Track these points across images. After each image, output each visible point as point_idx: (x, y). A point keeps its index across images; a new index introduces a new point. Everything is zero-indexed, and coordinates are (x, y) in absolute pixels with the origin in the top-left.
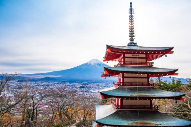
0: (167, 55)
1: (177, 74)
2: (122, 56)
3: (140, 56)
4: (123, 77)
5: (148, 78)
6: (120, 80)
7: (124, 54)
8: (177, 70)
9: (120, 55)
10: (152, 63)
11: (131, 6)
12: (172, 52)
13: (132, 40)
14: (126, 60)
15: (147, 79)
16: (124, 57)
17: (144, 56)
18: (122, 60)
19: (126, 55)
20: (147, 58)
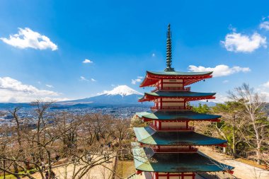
0: (206, 79)
1: (214, 98)
2: (160, 82)
3: (178, 81)
4: (161, 102)
5: (185, 102)
6: (157, 105)
7: (162, 79)
8: (215, 94)
9: (158, 81)
10: (189, 88)
11: (169, 29)
12: (211, 77)
13: (169, 66)
14: (164, 85)
15: (183, 103)
16: (162, 83)
17: (181, 81)
18: (160, 86)
19: (164, 81)
20: (184, 83)
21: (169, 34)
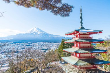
1: (104, 42)
4: (80, 44)
10: (92, 37)
11: (81, 8)
12: (102, 33)
13: (82, 26)
15: (90, 44)
16: (80, 35)
20: (89, 35)
21: (81, 11)
